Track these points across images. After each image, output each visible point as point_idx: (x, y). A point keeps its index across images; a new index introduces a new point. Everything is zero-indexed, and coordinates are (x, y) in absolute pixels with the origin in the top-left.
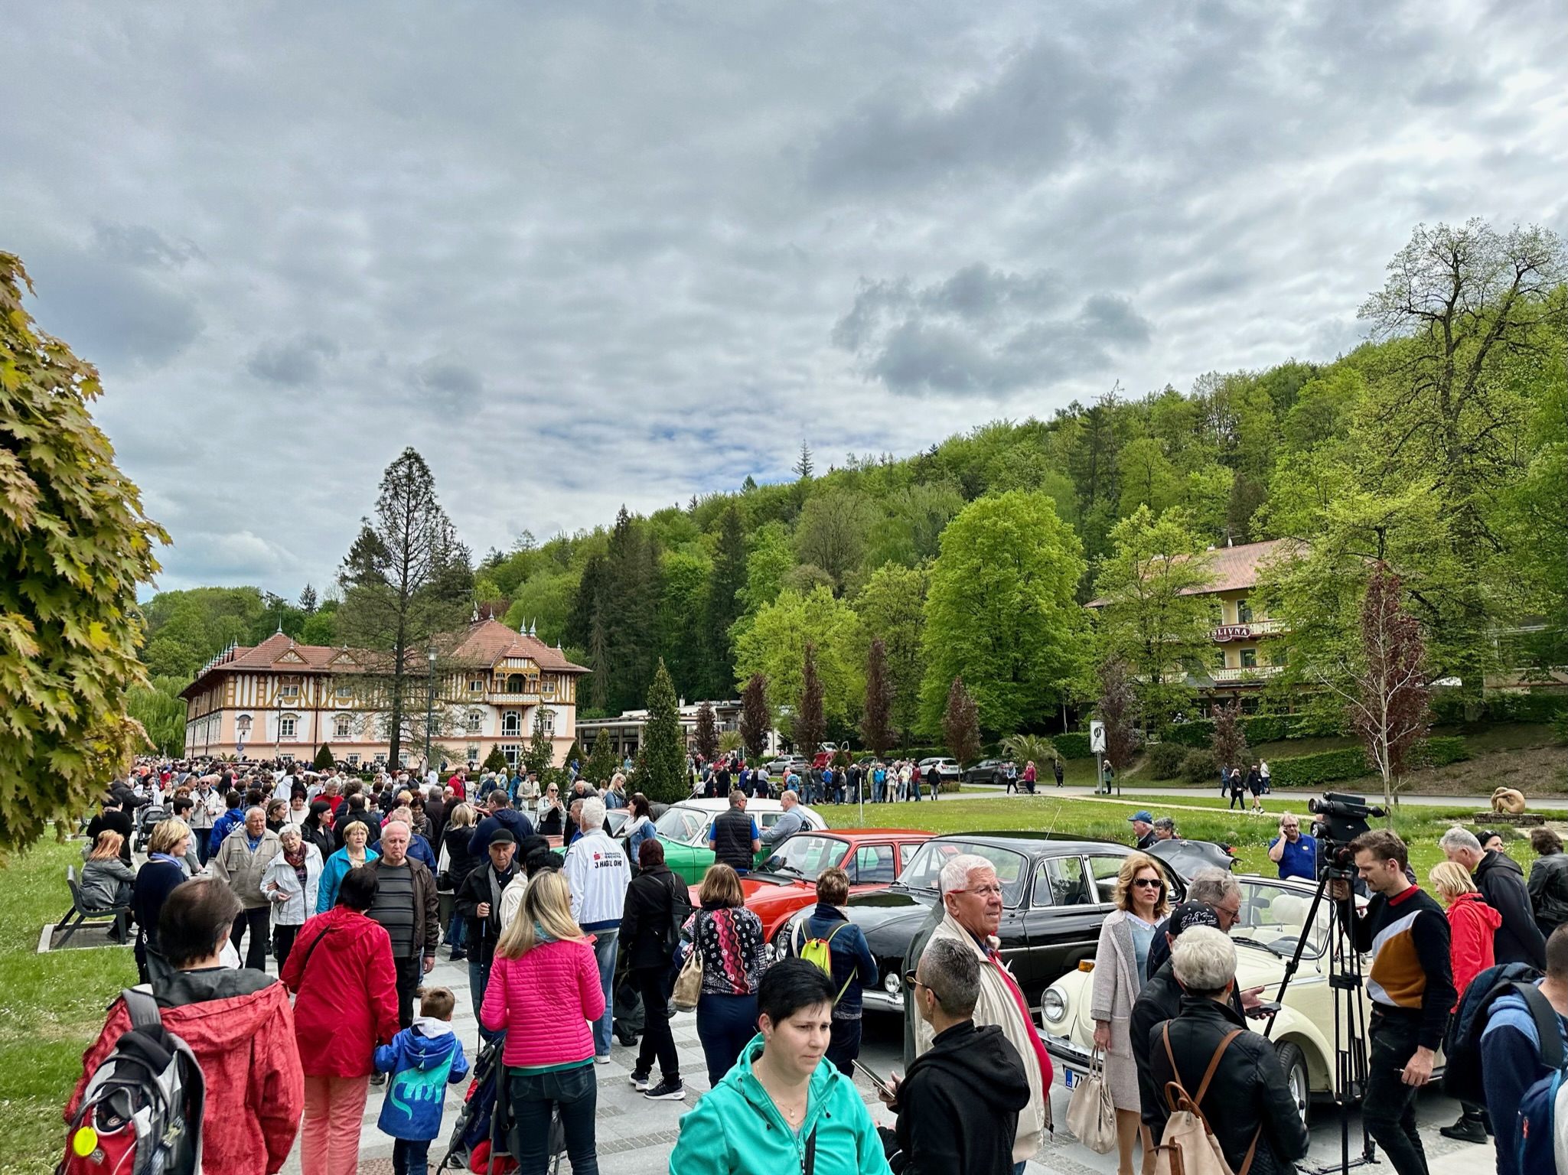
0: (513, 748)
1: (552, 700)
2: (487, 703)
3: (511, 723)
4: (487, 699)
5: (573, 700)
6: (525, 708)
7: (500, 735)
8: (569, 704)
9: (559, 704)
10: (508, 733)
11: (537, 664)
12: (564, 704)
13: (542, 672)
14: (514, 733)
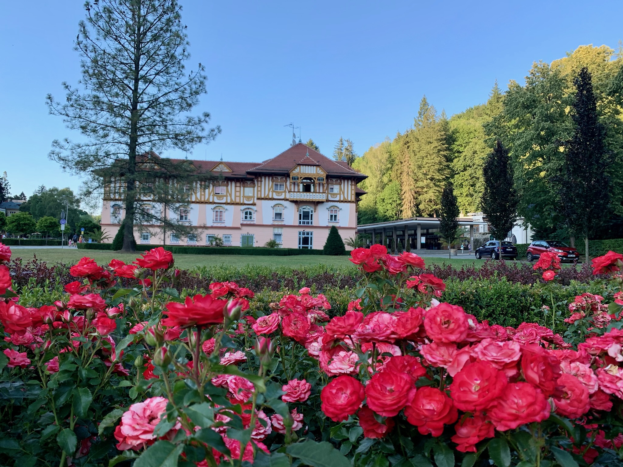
0: (308, 234)
1: (337, 199)
2: (287, 200)
3: (306, 216)
4: (288, 197)
5: (353, 199)
6: (317, 203)
7: (297, 224)
8: (350, 202)
9: (342, 201)
10: (304, 223)
11: (324, 169)
12: (346, 202)
13: (328, 177)
14: (308, 223)
